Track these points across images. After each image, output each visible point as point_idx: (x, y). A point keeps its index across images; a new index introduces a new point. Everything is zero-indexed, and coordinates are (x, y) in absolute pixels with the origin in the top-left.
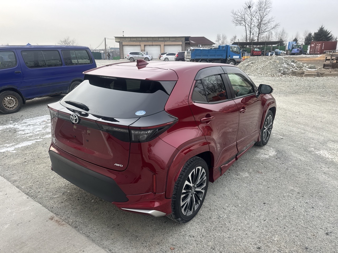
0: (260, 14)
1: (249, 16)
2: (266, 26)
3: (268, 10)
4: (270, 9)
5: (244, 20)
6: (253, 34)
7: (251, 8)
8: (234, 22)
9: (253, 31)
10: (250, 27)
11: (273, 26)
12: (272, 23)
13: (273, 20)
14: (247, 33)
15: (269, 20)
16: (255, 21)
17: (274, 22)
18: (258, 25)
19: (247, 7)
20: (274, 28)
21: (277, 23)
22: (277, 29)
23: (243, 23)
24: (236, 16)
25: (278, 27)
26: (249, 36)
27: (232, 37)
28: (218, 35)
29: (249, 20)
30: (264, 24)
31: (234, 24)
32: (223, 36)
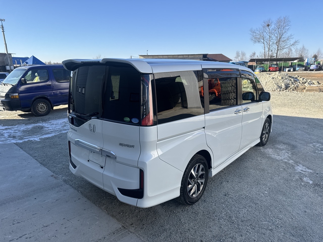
0: (279, 32)
1: (268, 34)
2: (285, 43)
3: (287, 28)
4: (289, 27)
5: (263, 37)
6: (271, 51)
7: (270, 27)
8: (253, 40)
9: (272, 48)
10: (269, 44)
11: (292, 43)
12: (291, 40)
13: (292, 37)
14: (266, 50)
15: (289, 37)
16: (274, 39)
17: (293, 39)
18: (277, 42)
19: (266, 25)
20: (293, 45)
21: (297, 40)
22: (297, 45)
23: (261, 40)
24: (255, 34)
25: (297, 44)
26: (268, 52)
27: (251, 54)
28: (237, 52)
29: (267, 37)
30: (283, 41)
31: (253, 42)
32: (242, 52)
